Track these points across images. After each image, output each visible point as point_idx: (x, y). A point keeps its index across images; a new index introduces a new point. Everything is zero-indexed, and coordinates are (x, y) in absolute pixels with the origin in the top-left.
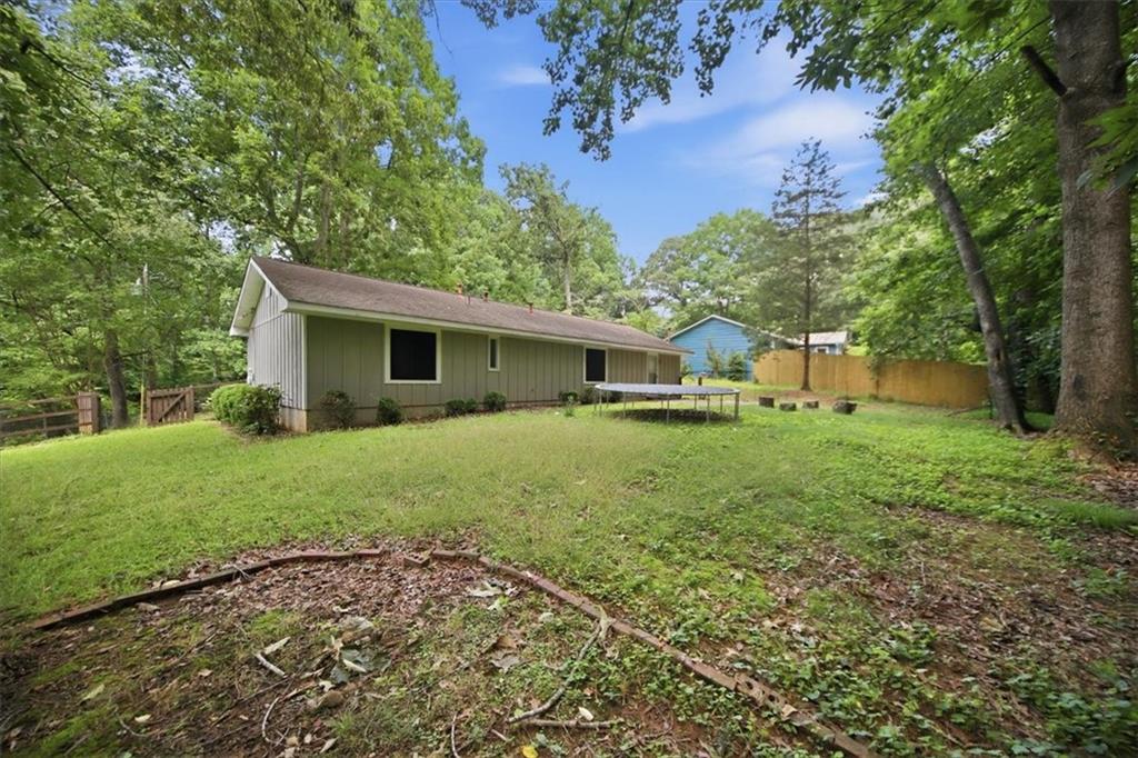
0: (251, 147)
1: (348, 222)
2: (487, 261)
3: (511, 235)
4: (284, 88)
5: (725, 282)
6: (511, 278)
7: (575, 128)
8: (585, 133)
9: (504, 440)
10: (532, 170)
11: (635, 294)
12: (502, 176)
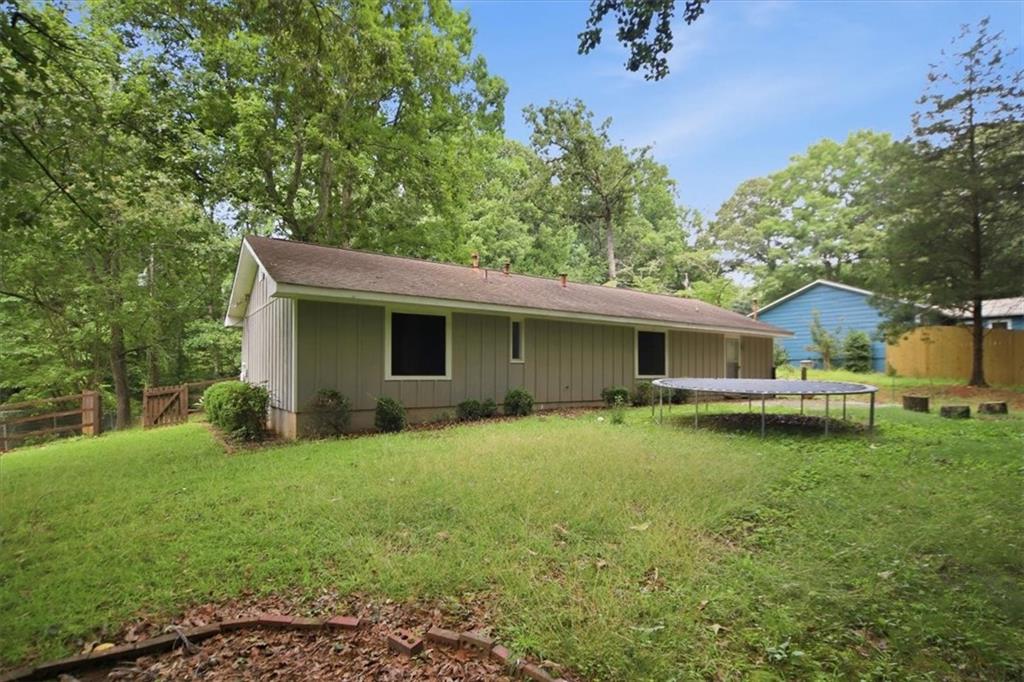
0: (251, 115)
1: (350, 192)
2: (508, 227)
3: (537, 193)
4: (280, 43)
5: (835, 234)
6: (538, 245)
7: (620, 40)
8: (634, 44)
9: (530, 457)
10: (564, 108)
11: (702, 256)
12: (528, 120)
